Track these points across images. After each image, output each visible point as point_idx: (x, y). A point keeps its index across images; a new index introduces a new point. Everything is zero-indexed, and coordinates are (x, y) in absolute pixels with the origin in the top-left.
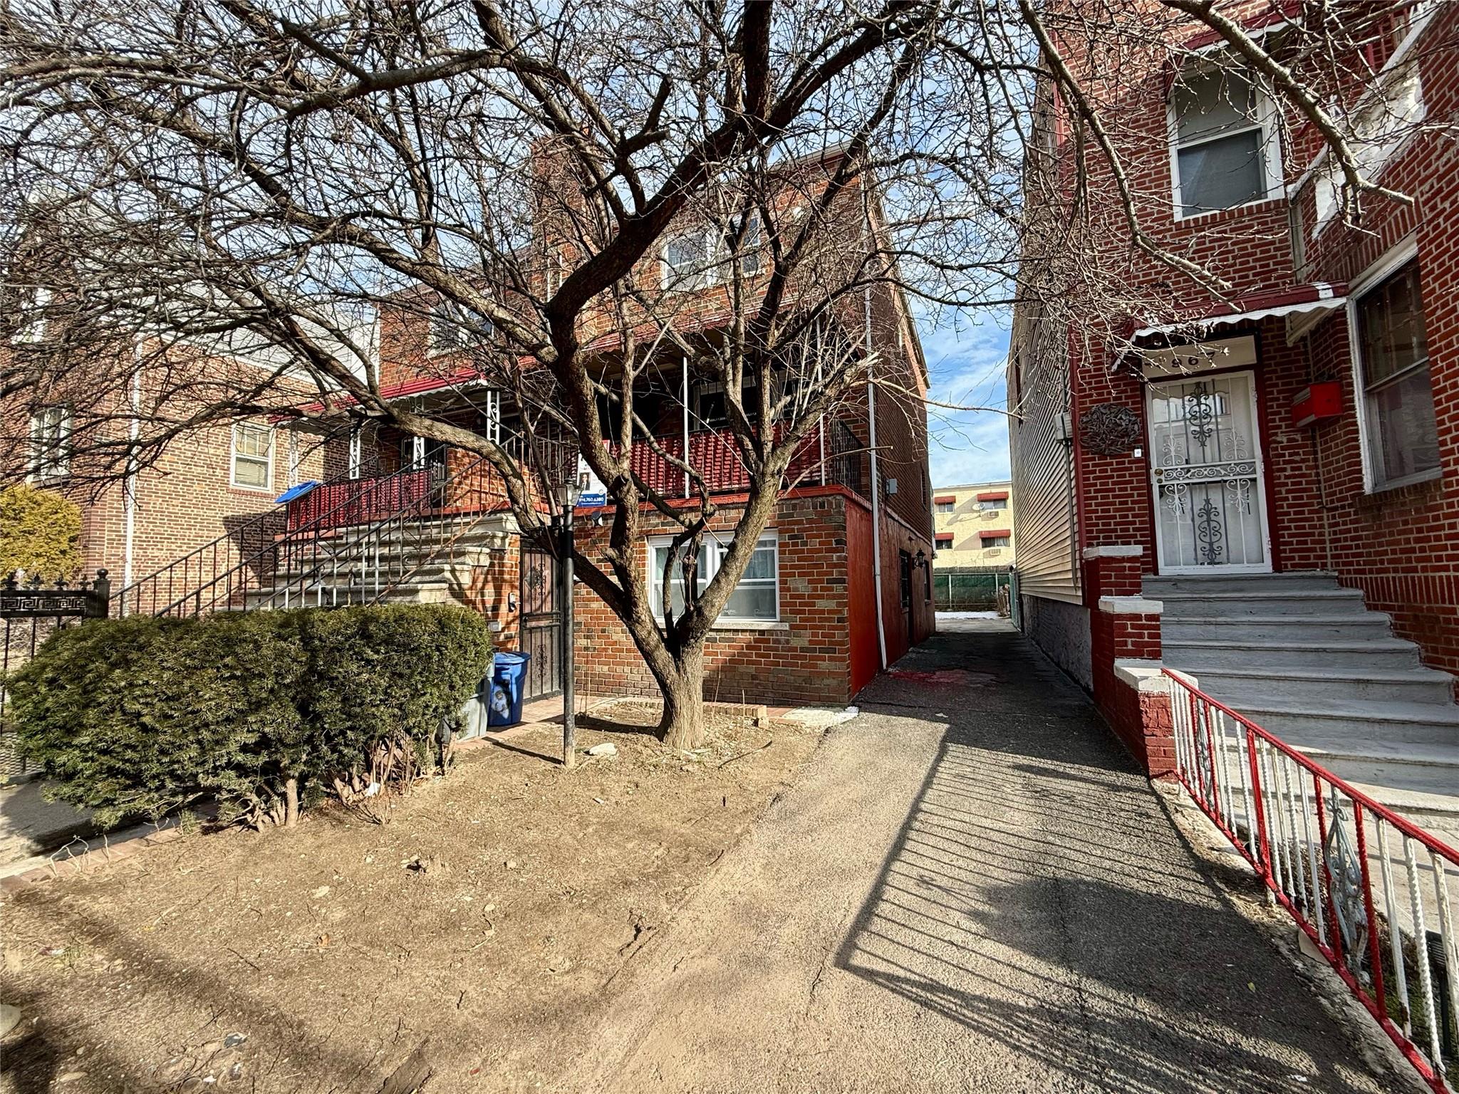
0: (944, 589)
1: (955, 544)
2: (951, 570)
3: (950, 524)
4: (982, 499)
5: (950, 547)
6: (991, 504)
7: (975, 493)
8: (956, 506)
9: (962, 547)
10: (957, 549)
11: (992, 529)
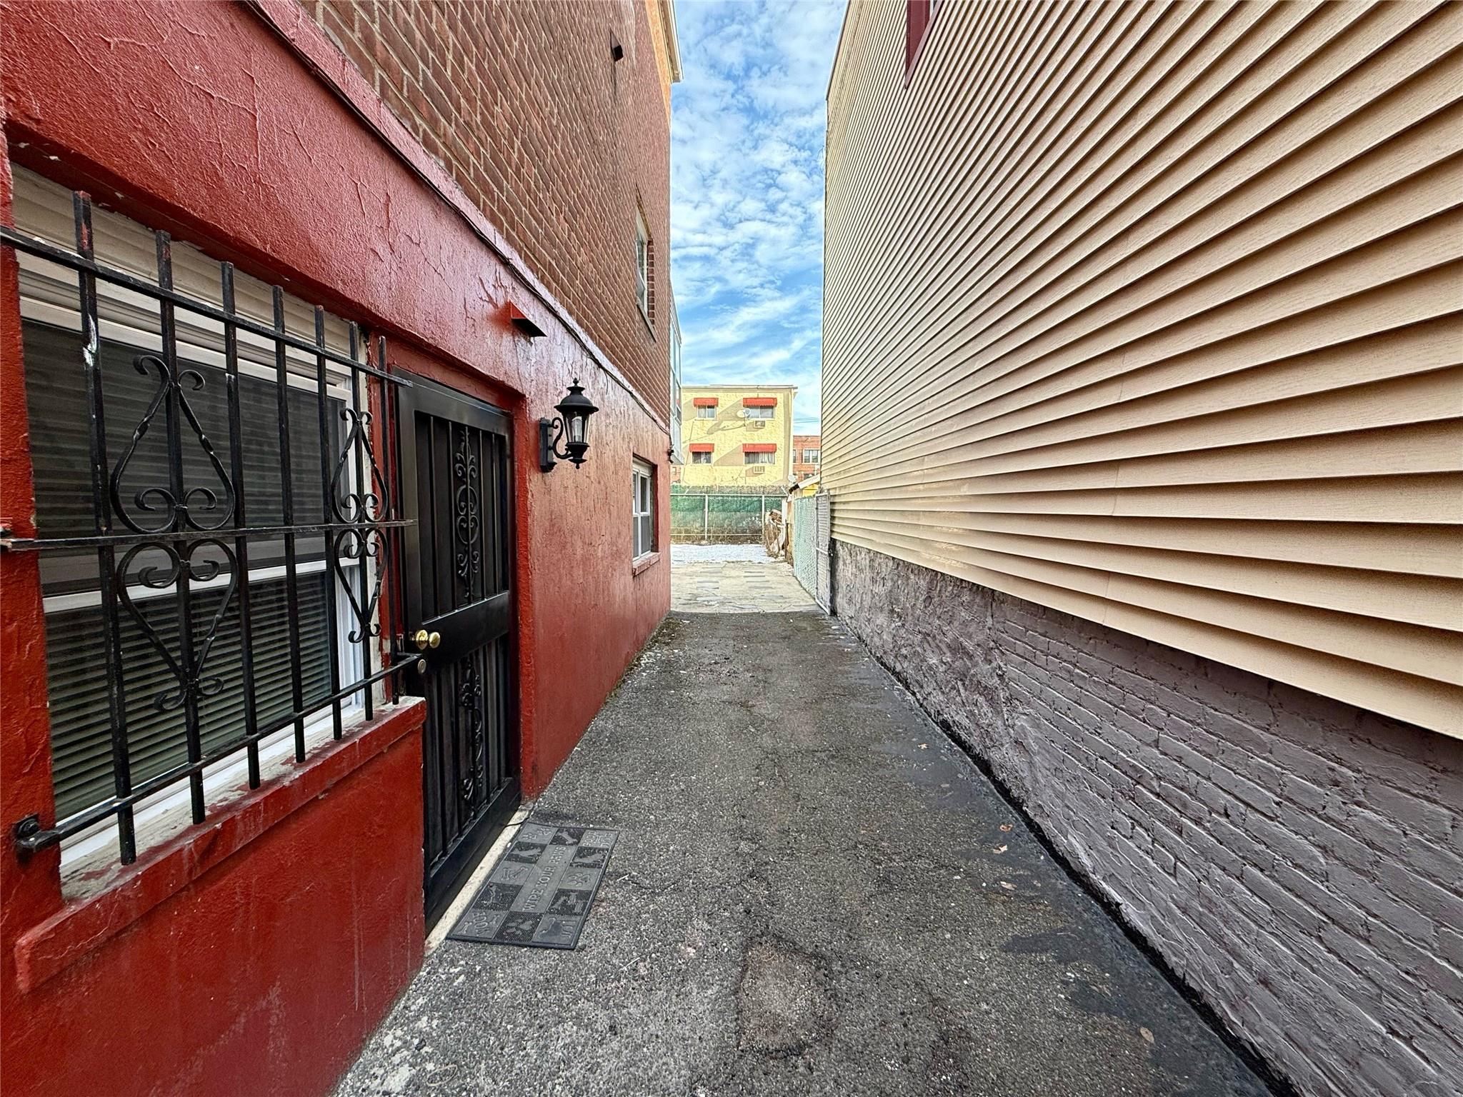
0: (699, 514)
1: (714, 457)
2: (709, 490)
3: (710, 432)
4: (749, 404)
5: (709, 461)
6: (758, 411)
7: (741, 396)
8: (718, 410)
9: (723, 462)
10: (717, 464)
11: (756, 442)
